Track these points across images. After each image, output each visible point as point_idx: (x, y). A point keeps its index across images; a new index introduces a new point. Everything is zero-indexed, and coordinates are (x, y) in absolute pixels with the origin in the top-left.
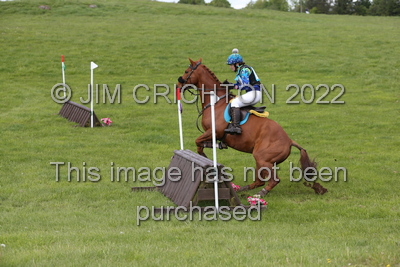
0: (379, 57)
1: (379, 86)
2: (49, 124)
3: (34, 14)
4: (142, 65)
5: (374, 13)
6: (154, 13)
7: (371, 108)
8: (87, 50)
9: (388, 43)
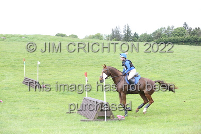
0: (150, 60)
1: (152, 72)
2: (19, 87)
4: (52, 63)
6: (50, 41)
8: (27, 56)
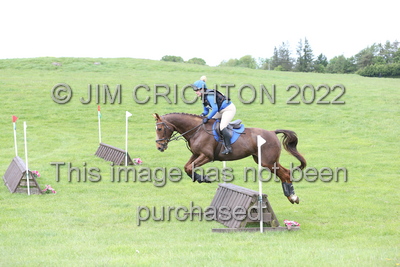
0: (351, 109)
1: (354, 134)
3: (48, 69)
5: (332, 71)
6: (150, 70)
7: (352, 152)
9: (355, 97)
